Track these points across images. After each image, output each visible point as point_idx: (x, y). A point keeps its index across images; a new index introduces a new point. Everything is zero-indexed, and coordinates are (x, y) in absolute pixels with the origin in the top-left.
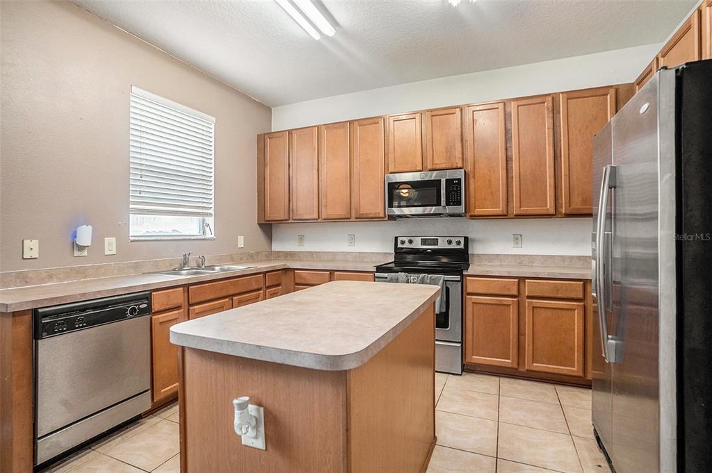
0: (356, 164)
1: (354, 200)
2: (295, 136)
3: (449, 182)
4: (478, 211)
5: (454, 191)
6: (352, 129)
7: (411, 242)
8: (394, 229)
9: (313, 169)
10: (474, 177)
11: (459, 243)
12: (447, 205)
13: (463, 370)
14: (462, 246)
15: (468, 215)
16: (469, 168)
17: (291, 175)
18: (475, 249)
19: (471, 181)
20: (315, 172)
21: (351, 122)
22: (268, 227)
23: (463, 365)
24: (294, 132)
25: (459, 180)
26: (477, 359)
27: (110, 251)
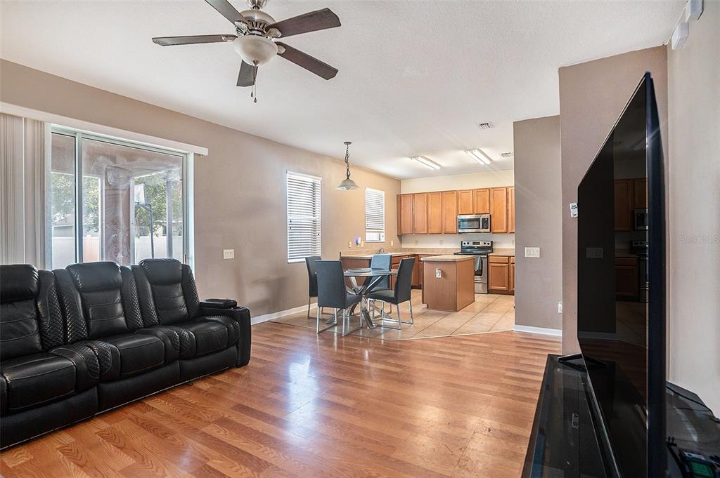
0: (444, 210)
1: (444, 226)
2: (416, 197)
4: (496, 231)
5: (485, 223)
6: (442, 195)
7: (468, 243)
8: (461, 238)
9: (424, 212)
10: (494, 217)
12: (483, 228)
13: (488, 293)
15: (491, 232)
16: (492, 214)
17: (413, 214)
18: (496, 246)
19: (493, 219)
20: (426, 213)
21: (442, 192)
22: (401, 237)
23: (488, 291)
24: (415, 195)
25: (488, 218)
26: (493, 287)
27: (362, 246)
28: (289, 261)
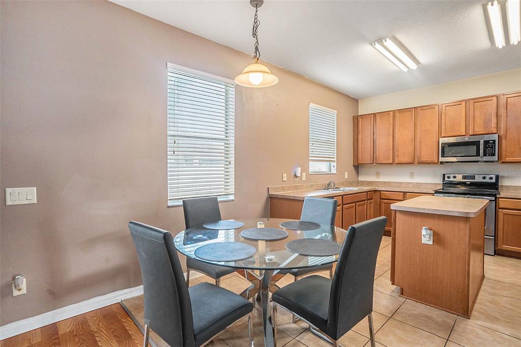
0: (418, 132)
1: (417, 153)
2: (378, 117)
3: (486, 142)
4: (508, 159)
5: (490, 147)
6: (416, 113)
7: (455, 177)
8: (442, 170)
9: (389, 135)
10: (506, 139)
11: (491, 178)
12: (484, 156)
13: (495, 254)
14: (494, 181)
15: (500, 162)
16: (502, 133)
17: (375, 139)
18: (504, 183)
19: (504, 142)
20: (391, 137)
21: (416, 108)
22: (358, 167)
23: (495, 251)
24: (377, 114)
25: (494, 141)
26: (505, 247)
27: (304, 179)
28: (170, 203)
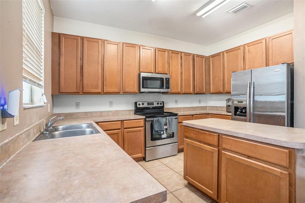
3: (166, 79)
7: (143, 104)
14: (162, 105)
20: (100, 65)
23: (178, 151)
